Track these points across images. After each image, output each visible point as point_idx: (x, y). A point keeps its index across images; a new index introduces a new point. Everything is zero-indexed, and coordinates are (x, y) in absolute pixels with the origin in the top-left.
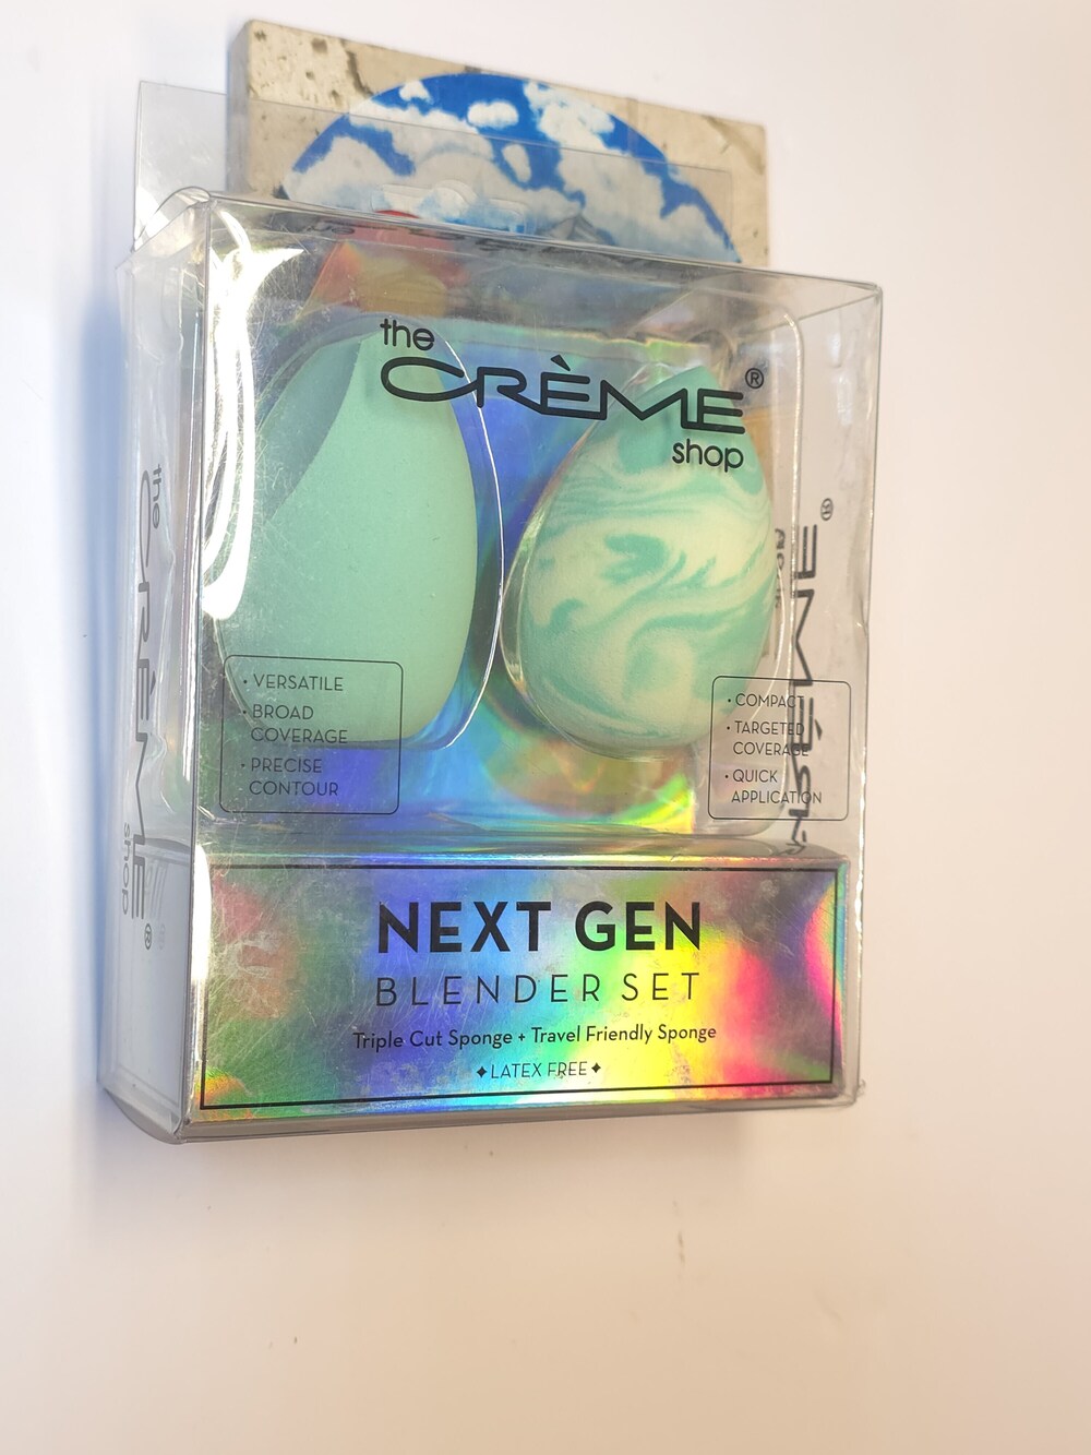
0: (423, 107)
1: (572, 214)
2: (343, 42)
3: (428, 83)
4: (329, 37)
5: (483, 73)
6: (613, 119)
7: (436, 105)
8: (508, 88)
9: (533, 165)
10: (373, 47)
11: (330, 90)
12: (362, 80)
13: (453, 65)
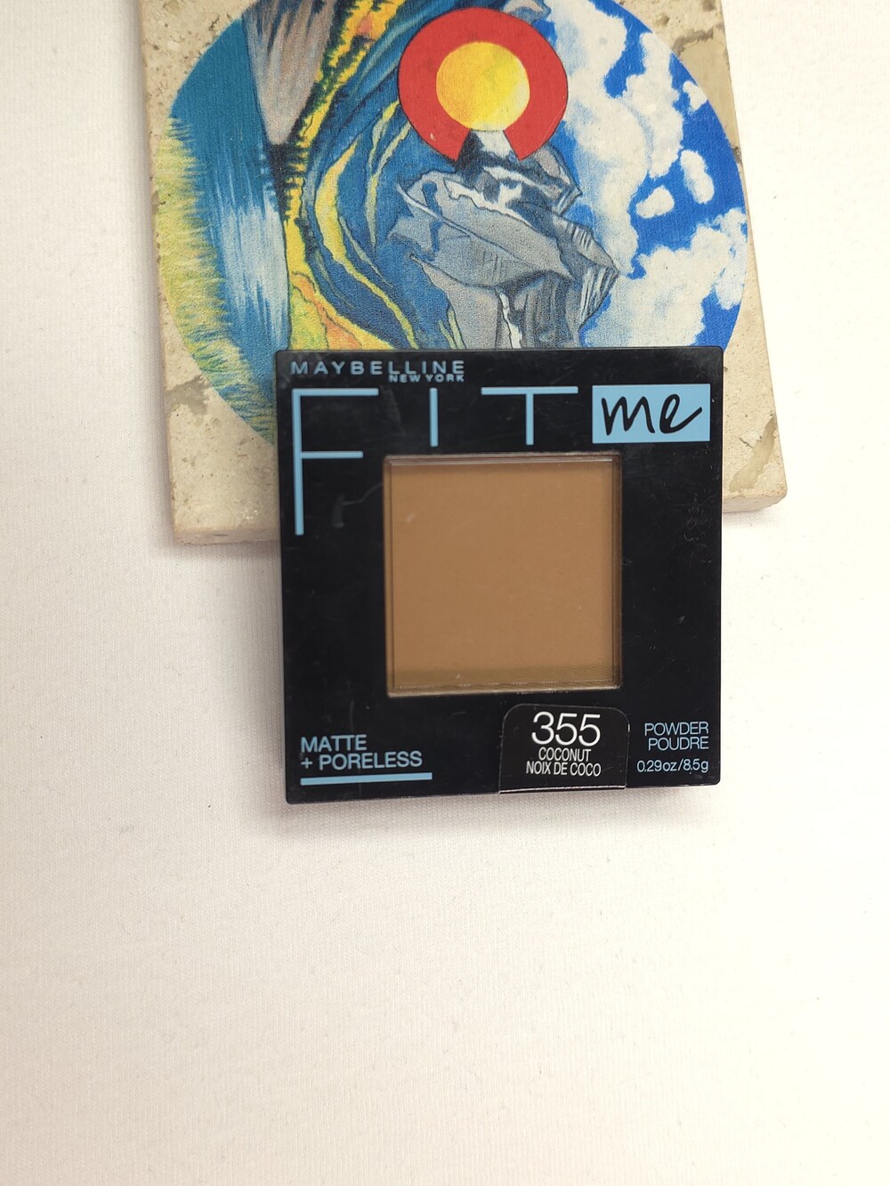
0: (682, 103)
1: (618, 266)
2: (721, 26)
3: (706, 108)
4: (721, 13)
5: (738, 165)
6: (736, 308)
7: (686, 116)
8: (730, 193)
9: (658, 221)
10: (726, 54)
11: (668, 15)
12: (687, 46)
13: (735, 133)
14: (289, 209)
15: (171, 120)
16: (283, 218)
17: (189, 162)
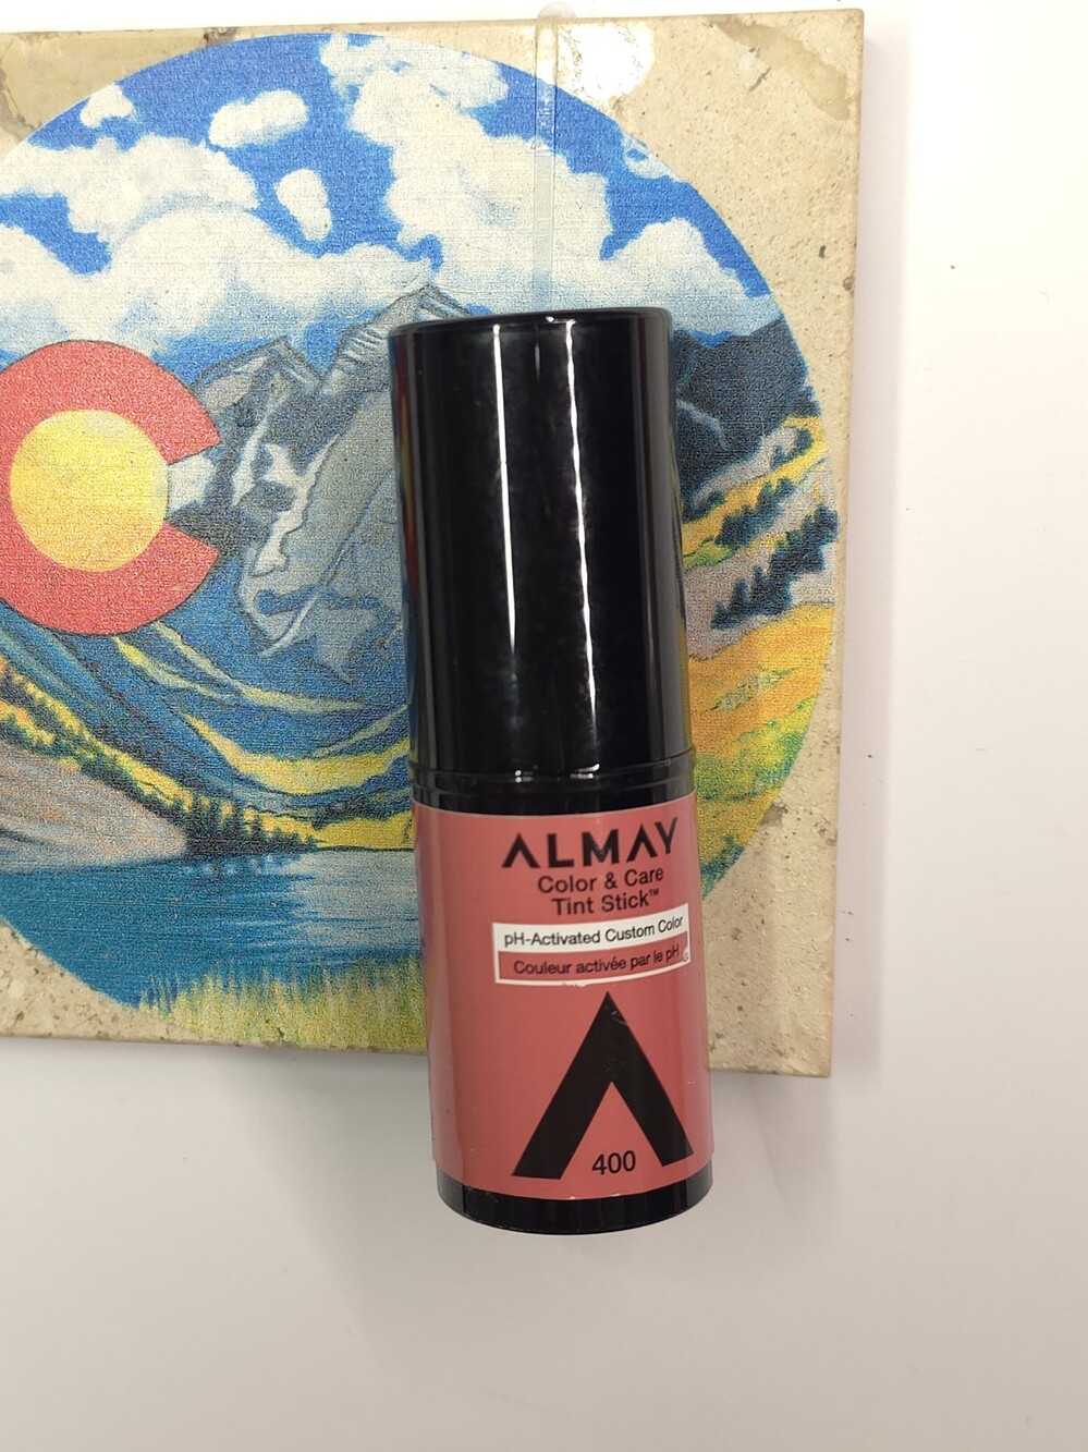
12: (14, 109)
13: (180, 34)
14: (296, 836)
15: (143, 1006)
16: (310, 847)
17: (212, 986)
